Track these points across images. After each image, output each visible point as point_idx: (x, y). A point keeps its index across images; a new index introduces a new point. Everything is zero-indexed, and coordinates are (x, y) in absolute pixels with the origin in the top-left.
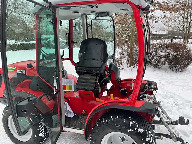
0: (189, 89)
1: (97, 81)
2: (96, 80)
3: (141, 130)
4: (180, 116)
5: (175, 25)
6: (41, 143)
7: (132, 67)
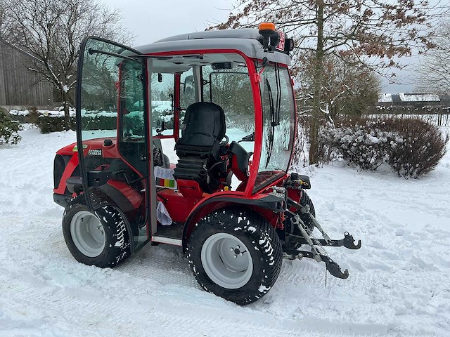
0: (411, 207)
1: (205, 166)
2: (203, 164)
3: (252, 229)
4: (347, 234)
5: (446, 81)
6: (118, 258)
7: (314, 165)
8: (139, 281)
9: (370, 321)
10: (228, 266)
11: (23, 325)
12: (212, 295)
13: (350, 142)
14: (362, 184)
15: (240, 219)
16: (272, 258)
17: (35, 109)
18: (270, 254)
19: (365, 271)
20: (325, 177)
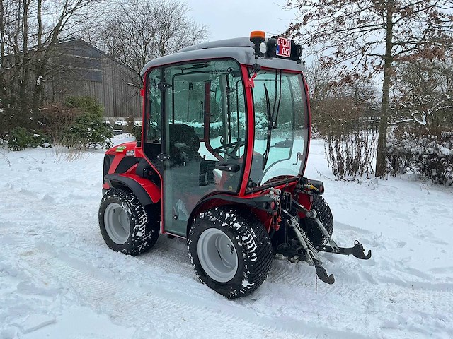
4: (356, 243)
6: (140, 247)
7: (379, 177)
8: (150, 268)
9: (347, 329)
10: (225, 262)
11: (43, 293)
12: (205, 286)
13: (420, 153)
14: (426, 199)
15: (228, 215)
16: (255, 254)
17: (132, 120)
18: (253, 251)
19: (376, 284)
20: (387, 190)
